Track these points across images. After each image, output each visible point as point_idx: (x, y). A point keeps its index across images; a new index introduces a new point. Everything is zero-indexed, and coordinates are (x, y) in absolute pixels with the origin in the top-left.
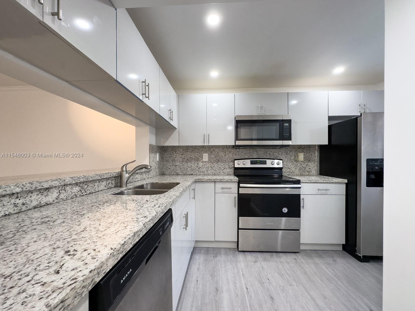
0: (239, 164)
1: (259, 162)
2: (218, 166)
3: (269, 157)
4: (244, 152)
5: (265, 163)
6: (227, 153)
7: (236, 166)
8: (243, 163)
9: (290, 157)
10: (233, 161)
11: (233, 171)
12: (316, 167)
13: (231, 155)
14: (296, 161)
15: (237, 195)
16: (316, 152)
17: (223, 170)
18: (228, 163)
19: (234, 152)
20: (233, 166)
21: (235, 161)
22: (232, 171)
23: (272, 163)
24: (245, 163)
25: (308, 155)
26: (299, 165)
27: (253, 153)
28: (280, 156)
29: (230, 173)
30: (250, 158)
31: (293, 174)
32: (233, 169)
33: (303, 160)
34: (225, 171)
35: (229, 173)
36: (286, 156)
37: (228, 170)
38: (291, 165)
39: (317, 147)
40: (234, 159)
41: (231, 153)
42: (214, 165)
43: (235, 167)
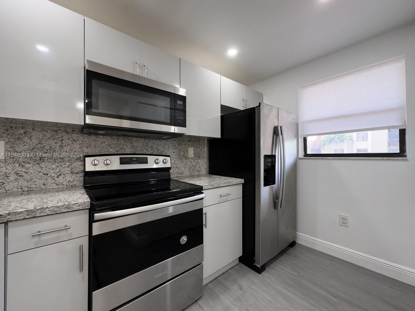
0: (95, 165)
1: (135, 161)
2: (40, 170)
3: (151, 152)
4: (107, 143)
5: (145, 161)
6: (67, 141)
7: (89, 168)
8: (106, 161)
9: (179, 152)
10: (82, 159)
11: (82, 179)
12: (205, 165)
13: (76, 146)
14: (186, 158)
15: (85, 242)
16: (206, 147)
17: (56, 178)
18: (68, 164)
19: (84, 140)
20: (82, 168)
21: (86, 159)
22: (80, 178)
23: (157, 161)
24: (108, 162)
25: (198, 150)
26: (189, 162)
27: (124, 145)
28: (166, 151)
29: (75, 183)
30: (118, 153)
31: (182, 176)
32: (82, 174)
33: (193, 156)
34: (61, 179)
35: (71, 184)
36: (174, 151)
37: (69, 178)
38: (179, 163)
39: (206, 141)
40: (85, 154)
41: (78, 143)
42: (27, 169)
43: (86, 170)
